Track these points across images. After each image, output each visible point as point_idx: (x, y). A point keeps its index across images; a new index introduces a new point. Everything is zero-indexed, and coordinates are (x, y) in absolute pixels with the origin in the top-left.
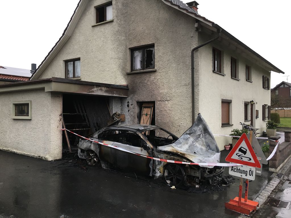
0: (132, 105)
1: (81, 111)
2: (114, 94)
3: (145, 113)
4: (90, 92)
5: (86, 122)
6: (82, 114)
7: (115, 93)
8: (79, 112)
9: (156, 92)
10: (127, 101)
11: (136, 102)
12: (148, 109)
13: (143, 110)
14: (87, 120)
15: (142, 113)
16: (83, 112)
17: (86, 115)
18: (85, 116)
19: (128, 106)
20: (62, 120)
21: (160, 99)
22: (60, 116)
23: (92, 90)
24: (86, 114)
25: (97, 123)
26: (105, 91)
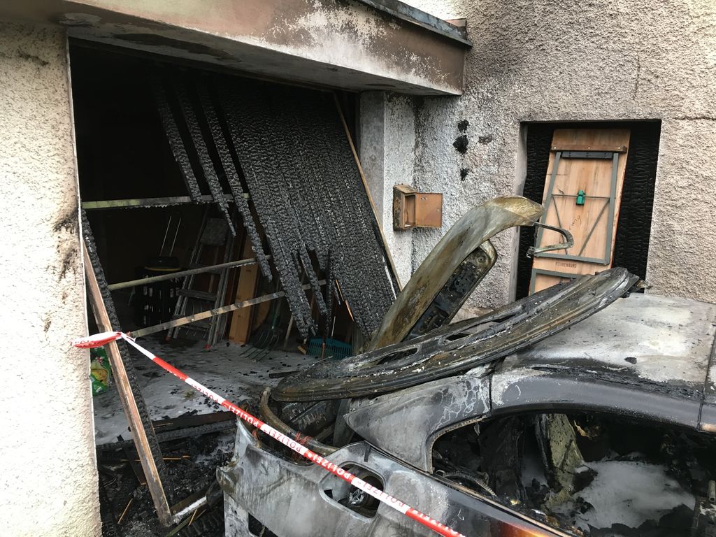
0: (484, 140)
1: (213, 181)
2: (408, 71)
3: (572, 191)
4: (284, 40)
5: (253, 254)
6: (222, 201)
7: (414, 65)
8: (205, 189)
9: (673, 61)
10: (456, 119)
11: (518, 126)
12: (593, 165)
13: (555, 174)
14: (255, 236)
15: (551, 189)
16: (227, 189)
17: (250, 202)
18: (244, 210)
19: (461, 145)
20: (82, 259)
21: (700, 108)
22: (64, 233)
23: (302, 22)
24: (246, 195)
25: (312, 254)
26: (368, 41)
